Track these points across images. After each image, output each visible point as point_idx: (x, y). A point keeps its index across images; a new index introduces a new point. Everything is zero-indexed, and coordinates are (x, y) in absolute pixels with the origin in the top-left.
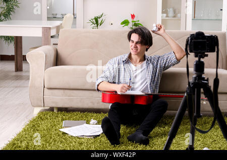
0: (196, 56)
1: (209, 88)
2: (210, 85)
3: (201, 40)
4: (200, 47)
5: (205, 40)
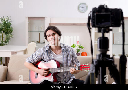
0: (99, 31)
1: (115, 66)
2: (115, 63)
3: (104, 13)
4: (103, 20)
5: (109, 13)
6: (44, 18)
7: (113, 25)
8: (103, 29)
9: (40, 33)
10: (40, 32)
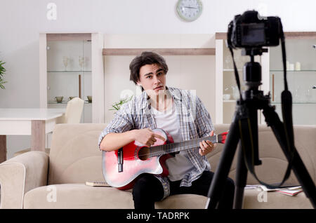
6: (90, 35)
7: (268, 42)
8: (253, 49)
9: (80, 76)
10: (80, 73)
